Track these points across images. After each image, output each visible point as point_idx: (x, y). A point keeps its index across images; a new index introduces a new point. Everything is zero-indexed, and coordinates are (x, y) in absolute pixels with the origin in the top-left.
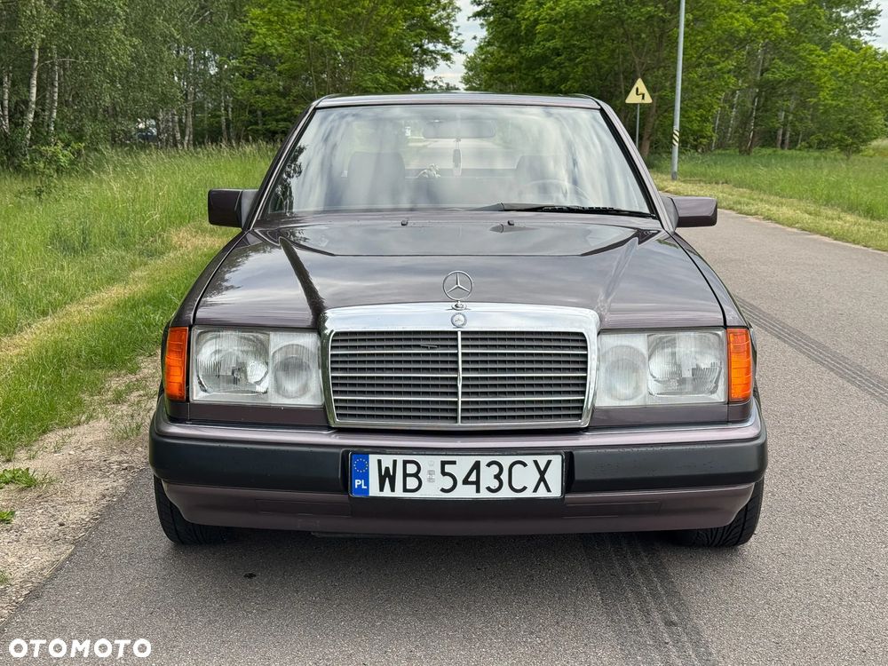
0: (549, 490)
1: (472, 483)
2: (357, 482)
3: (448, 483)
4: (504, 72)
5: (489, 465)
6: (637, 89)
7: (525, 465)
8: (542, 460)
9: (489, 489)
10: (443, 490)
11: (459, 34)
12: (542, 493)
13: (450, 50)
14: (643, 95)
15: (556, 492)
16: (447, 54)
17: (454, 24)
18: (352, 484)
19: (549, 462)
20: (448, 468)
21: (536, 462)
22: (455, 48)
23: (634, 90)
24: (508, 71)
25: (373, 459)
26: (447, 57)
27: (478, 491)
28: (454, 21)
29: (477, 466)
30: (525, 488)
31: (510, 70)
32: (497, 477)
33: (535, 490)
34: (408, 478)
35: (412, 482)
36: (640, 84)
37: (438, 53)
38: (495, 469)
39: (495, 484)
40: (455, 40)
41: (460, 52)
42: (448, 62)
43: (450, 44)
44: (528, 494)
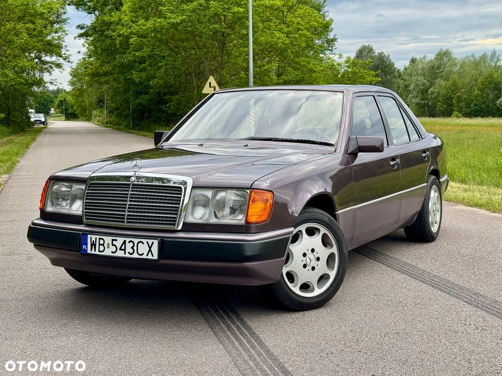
0: (153, 256)
1: (122, 250)
2: (84, 247)
3: (114, 249)
4: (101, 76)
5: (129, 242)
6: (210, 83)
7: (143, 243)
8: (150, 242)
9: (129, 253)
10: (112, 252)
11: (68, 50)
12: (150, 257)
13: (61, 61)
14: (215, 88)
15: (156, 257)
16: (59, 64)
17: (64, 44)
18: (82, 247)
19: (153, 243)
20: (115, 243)
21: (147, 242)
22: (65, 59)
23: (208, 84)
24: (105, 75)
25: (89, 236)
26: (59, 66)
27: (125, 254)
28: (63, 41)
29: (125, 242)
30: (143, 254)
31: (105, 74)
32: (132, 248)
33: (147, 255)
34: (100, 246)
35: (102, 248)
36: (211, 79)
37: (52, 63)
38: (131, 244)
39: (131, 251)
40: (65, 54)
41: (69, 62)
42: (60, 69)
43: (61, 56)
44: (144, 257)
